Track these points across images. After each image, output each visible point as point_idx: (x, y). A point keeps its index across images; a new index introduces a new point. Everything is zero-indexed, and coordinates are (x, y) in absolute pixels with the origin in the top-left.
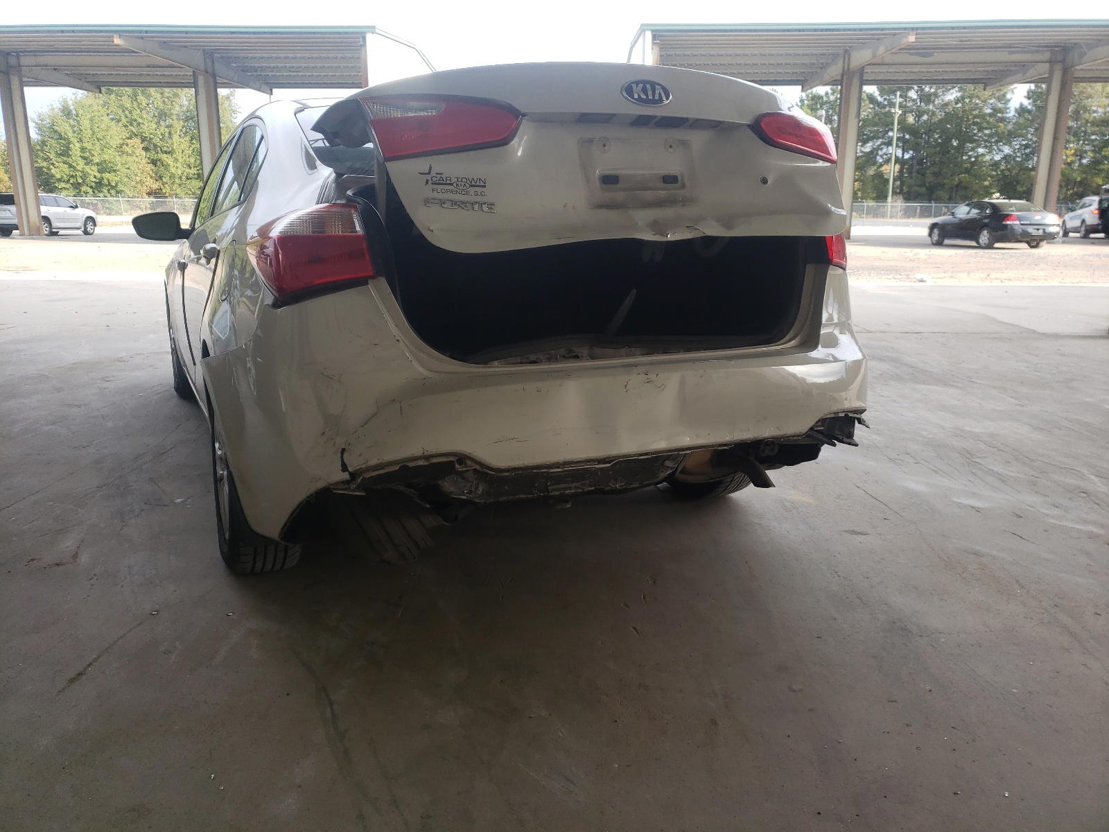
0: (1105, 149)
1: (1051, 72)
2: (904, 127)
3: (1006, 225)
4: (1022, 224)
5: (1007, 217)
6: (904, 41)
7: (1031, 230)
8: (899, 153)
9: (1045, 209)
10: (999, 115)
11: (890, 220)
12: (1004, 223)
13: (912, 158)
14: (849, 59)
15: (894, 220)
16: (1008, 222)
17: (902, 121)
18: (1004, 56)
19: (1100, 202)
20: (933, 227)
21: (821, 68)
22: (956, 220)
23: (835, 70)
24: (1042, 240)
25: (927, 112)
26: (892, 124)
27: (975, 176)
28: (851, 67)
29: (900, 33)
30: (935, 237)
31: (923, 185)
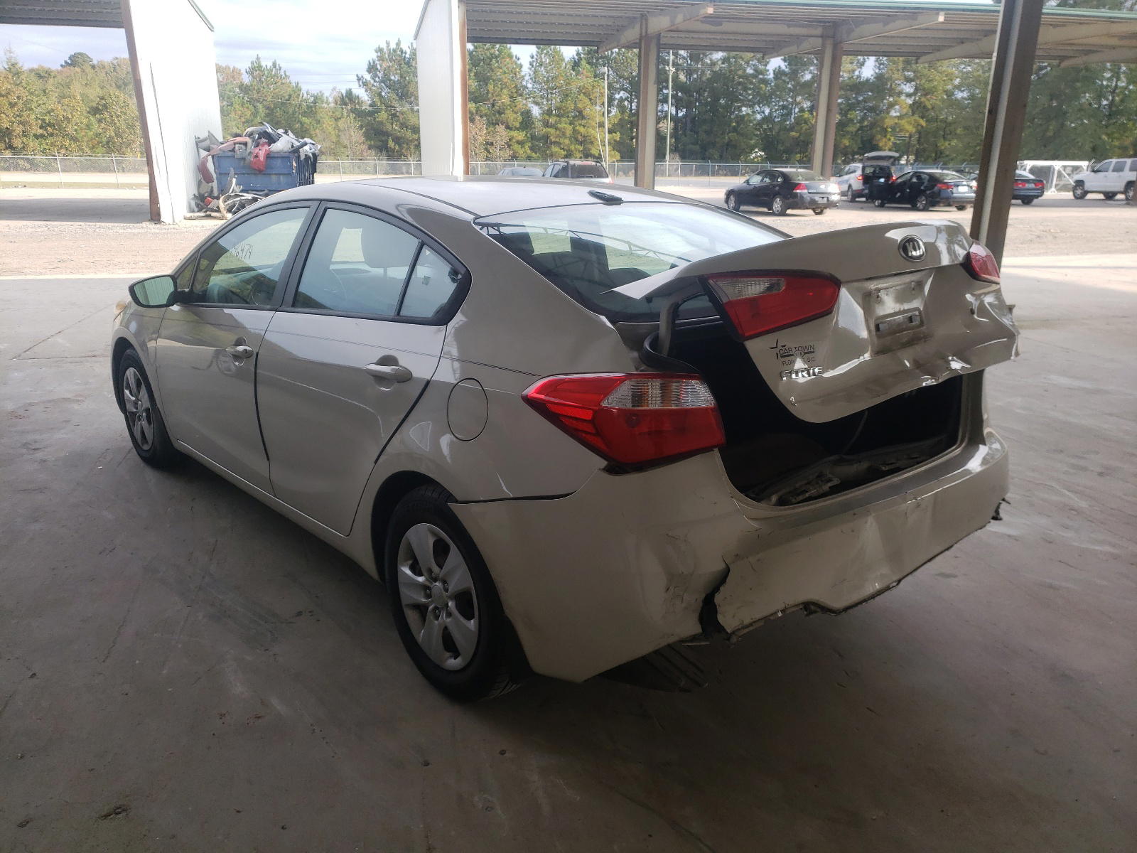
0: (850, 112)
1: (823, 45)
2: (678, 86)
3: (797, 193)
4: (809, 193)
5: (797, 186)
6: (702, 12)
7: (817, 198)
8: (673, 110)
9: (822, 174)
10: (761, 76)
11: (669, 178)
12: (794, 191)
13: (685, 116)
14: (646, 24)
15: (673, 179)
16: (798, 191)
17: (675, 78)
18: (782, 29)
19: (864, 168)
20: (730, 194)
21: (618, 31)
22: (752, 187)
23: (632, 34)
24: (826, 208)
25: (696, 71)
26: (667, 81)
27: (742, 135)
28: (649, 32)
29: (697, 4)
30: (732, 204)
31: (695, 143)
